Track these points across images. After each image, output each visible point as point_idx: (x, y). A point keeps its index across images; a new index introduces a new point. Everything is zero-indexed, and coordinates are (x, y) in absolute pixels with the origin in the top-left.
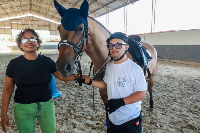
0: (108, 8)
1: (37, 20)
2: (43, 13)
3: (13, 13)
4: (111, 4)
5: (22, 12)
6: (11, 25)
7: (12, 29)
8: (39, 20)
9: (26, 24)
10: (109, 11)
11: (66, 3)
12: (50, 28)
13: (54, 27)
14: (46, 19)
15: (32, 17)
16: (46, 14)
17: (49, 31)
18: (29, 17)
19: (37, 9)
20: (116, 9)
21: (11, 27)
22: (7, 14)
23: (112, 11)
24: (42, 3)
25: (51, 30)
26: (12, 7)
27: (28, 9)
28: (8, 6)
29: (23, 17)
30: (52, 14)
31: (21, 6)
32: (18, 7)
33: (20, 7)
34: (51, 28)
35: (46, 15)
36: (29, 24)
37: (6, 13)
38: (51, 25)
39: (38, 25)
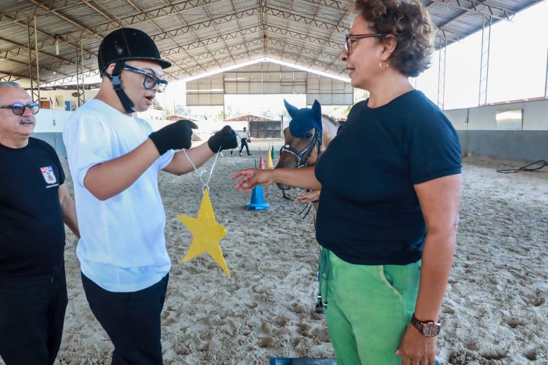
0: (445, 32)
1: (279, 70)
2: (292, 54)
3: (228, 59)
4: (453, 22)
5: (246, 55)
6: (224, 84)
7: (225, 93)
8: (282, 70)
9: (254, 80)
10: (448, 39)
11: (340, 29)
12: (306, 87)
13: (317, 87)
14: (299, 67)
15: (268, 64)
16: (299, 56)
17: (305, 95)
18: (262, 64)
19: (278, 46)
20: (467, 34)
21: (222, 90)
22: (217, 62)
23: (456, 39)
24: (288, 33)
25: (309, 91)
26: (227, 47)
27: (259, 46)
28: (219, 46)
29: (249, 66)
30: (312, 55)
31: (244, 43)
32: (238, 46)
33: (243, 46)
34: (308, 88)
35: (297, 57)
36: (259, 80)
37: (215, 60)
38: (309, 81)
39: (281, 82)
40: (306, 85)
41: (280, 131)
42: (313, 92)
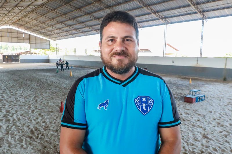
1: (16, 32)
8: (18, 32)
9: (4, 36)
13: (35, 40)
14: (26, 32)
15: (11, 29)
17: (29, 44)
18: (8, 28)
25: (31, 42)
29: (1, 29)
34: (31, 41)
36: (7, 36)
39: (18, 38)
40: (30, 40)
41: (18, 59)
42: (33, 43)
